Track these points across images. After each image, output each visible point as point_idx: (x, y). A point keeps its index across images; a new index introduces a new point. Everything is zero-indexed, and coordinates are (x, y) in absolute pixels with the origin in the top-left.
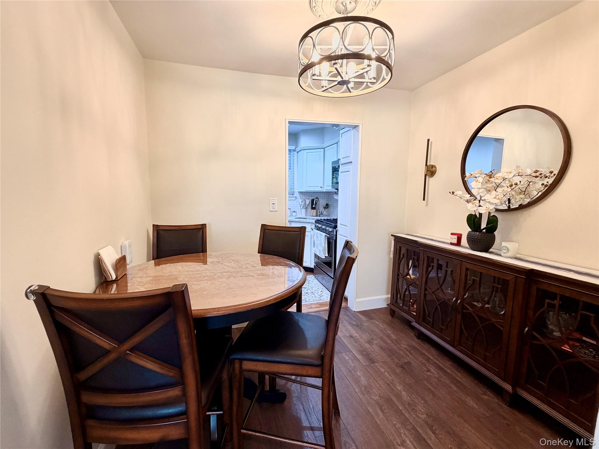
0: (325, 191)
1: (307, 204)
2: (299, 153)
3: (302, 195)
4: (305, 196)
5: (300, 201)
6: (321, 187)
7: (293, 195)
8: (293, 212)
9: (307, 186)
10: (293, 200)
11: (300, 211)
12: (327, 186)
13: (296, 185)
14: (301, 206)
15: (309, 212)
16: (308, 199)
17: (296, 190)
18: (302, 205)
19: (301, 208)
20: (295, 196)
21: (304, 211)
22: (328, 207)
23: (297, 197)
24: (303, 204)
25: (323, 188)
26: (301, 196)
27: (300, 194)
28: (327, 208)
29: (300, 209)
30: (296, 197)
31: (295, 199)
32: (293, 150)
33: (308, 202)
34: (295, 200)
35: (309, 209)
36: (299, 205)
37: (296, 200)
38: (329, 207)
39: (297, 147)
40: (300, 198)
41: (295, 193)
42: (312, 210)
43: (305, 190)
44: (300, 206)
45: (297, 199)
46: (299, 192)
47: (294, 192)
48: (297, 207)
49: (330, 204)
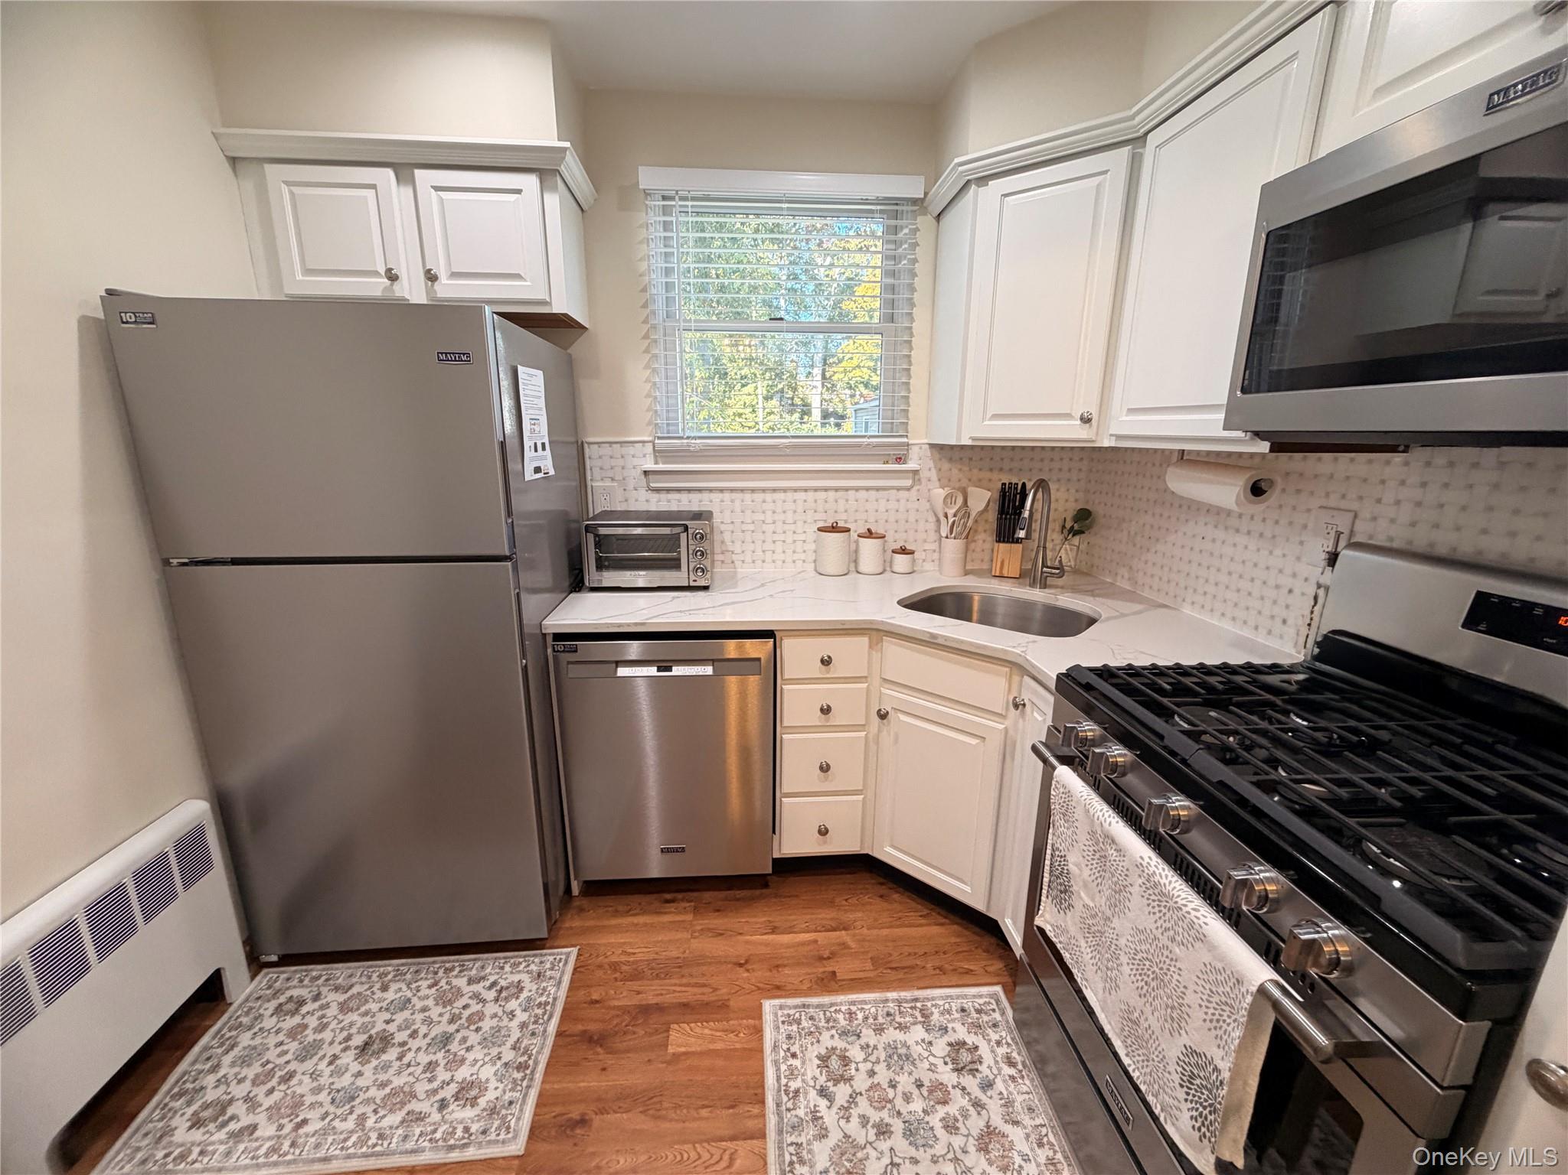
0: (1106, 444)
1: (973, 514)
2: (947, 219)
3: (950, 460)
4: (966, 469)
5: (940, 493)
6: (1086, 420)
7: (899, 460)
8: (894, 552)
9: (989, 415)
10: (899, 489)
11: (935, 546)
12: (1131, 411)
13: (917, 410)
14: (938, 521)
15: (978, 549)
16: (979, 484)
17: (919, 438)
18: (946, 516)
19: (938, 530)
20: (911, 465)
21: (953, 547)
22: (1089, 527)
23: (924, 474)
24: (951, 512)
25: (1094, 422)
26: (946, 466)
27: (937, 456)
28: (1080, 532)
29: (933, 536)
30: (915, 472)
31: (908, 483)
32: (914, 201)
33: (981, 499)
34: (908, 489)
35: (981, 536)
36: (931, 512)
37: (916, 488)
38: (1093, 531)
39: (933, 179)
40: (934, 477)
41: (914, 453)
42: (1002, 545)
43: (974, 439)
44: (932, 519)
45: (924, 481)
46: (932, 446)
47: (908, 445)
48: (922, 524)
49: (1098, 510)
